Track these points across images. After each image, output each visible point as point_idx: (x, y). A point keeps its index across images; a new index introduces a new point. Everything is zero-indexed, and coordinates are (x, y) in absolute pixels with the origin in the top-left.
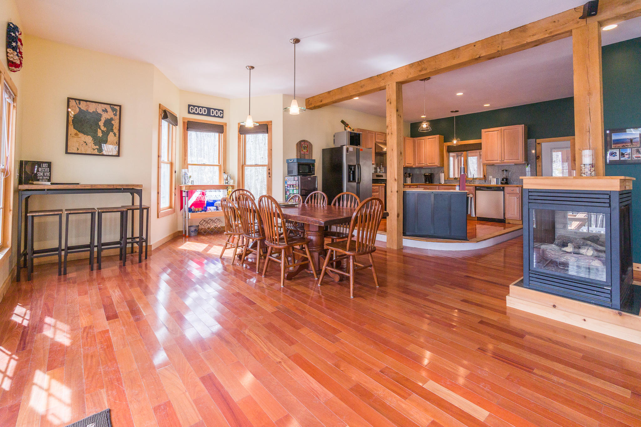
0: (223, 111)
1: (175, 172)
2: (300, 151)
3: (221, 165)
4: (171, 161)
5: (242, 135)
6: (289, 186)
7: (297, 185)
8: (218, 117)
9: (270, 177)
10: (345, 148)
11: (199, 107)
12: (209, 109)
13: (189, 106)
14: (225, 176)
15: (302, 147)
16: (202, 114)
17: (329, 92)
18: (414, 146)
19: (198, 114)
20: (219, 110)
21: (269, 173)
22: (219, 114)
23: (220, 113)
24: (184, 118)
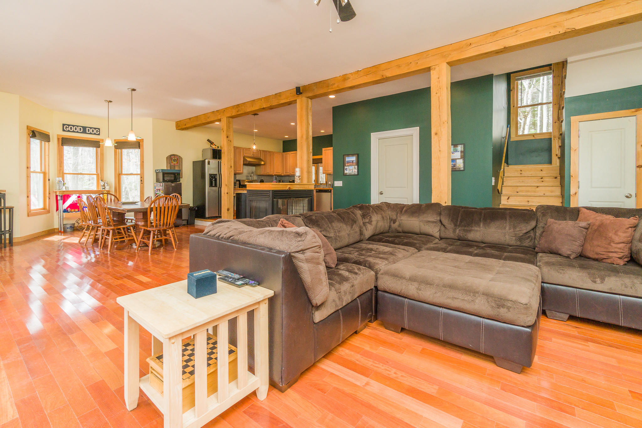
0: (99, 129)
1: (49, 180)
2: (170, 163)
3: (98, 174)
4: (44, 171)
5: (118, 150)
6: (157, 191)
7: (162, 190)
8: (95, 134)
9: (142, 183)
10: (207, 161)
11: (74, 126)
12: (84, 128)
13: (64, 125)
14: (102, 183)
15: (172, 160)
16: (78, 132)
17: (190, 119)
18: (283, 159)
19: (73, 132)
20: (95, 129)
21: (141, 181)
22: (95, 131)
23: (98, 131)
24: (58, 135)
